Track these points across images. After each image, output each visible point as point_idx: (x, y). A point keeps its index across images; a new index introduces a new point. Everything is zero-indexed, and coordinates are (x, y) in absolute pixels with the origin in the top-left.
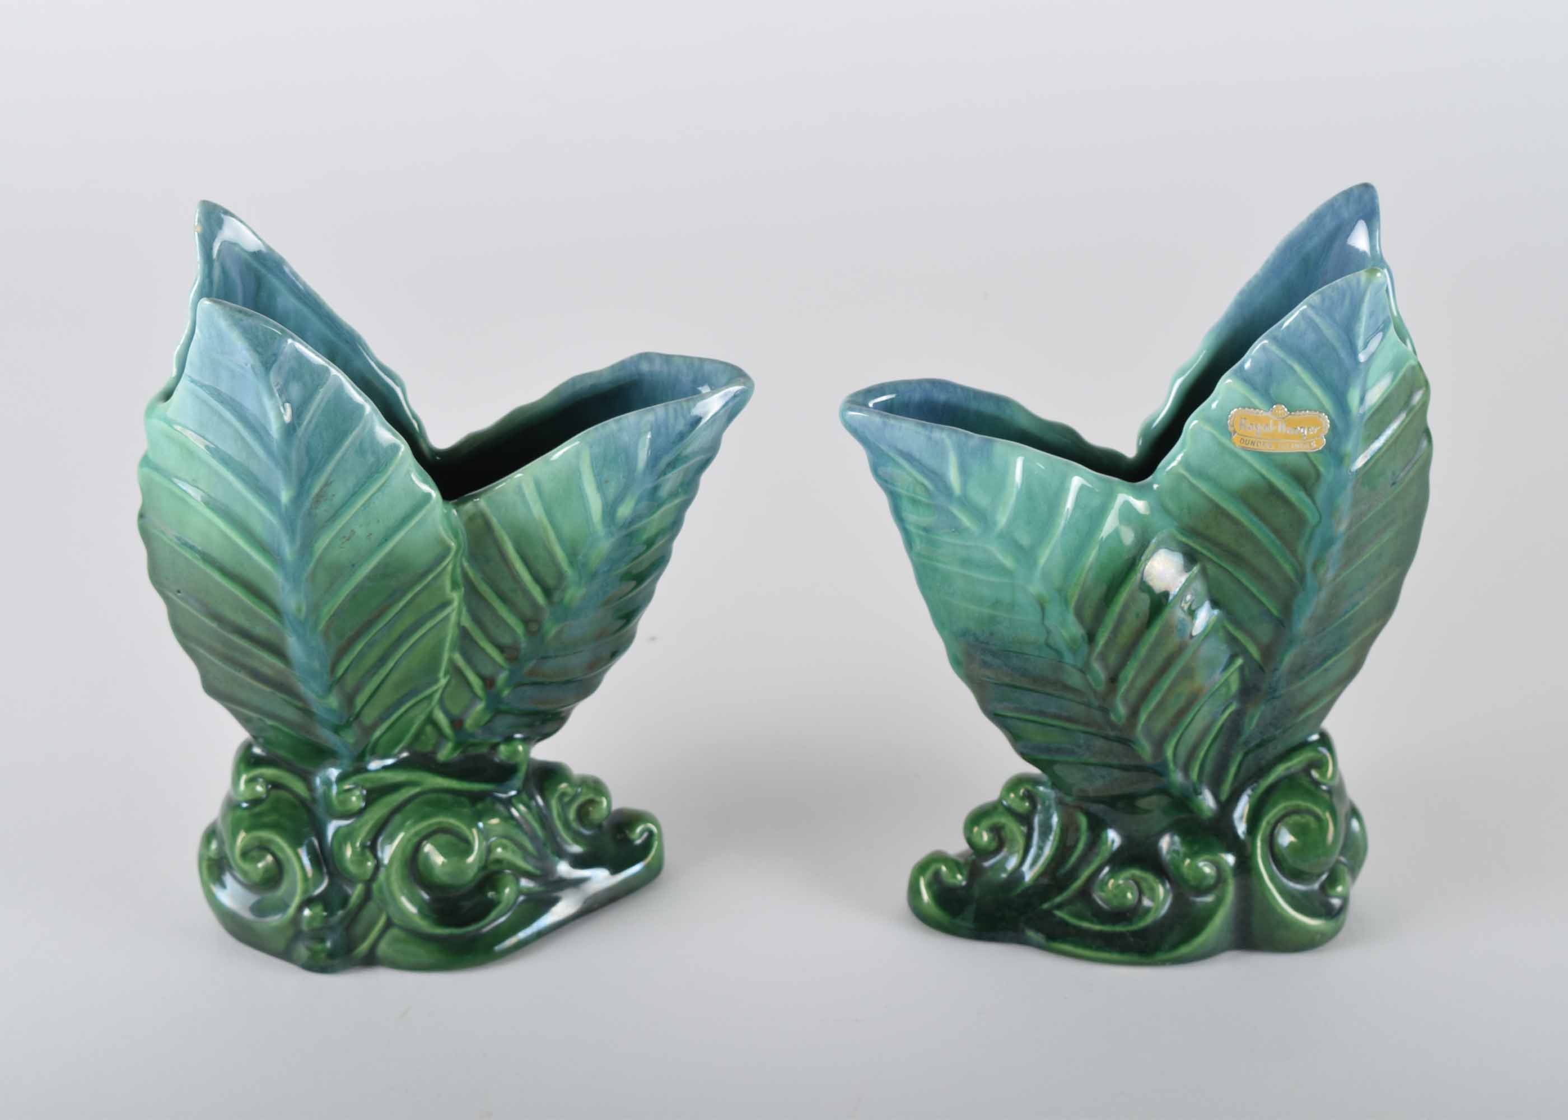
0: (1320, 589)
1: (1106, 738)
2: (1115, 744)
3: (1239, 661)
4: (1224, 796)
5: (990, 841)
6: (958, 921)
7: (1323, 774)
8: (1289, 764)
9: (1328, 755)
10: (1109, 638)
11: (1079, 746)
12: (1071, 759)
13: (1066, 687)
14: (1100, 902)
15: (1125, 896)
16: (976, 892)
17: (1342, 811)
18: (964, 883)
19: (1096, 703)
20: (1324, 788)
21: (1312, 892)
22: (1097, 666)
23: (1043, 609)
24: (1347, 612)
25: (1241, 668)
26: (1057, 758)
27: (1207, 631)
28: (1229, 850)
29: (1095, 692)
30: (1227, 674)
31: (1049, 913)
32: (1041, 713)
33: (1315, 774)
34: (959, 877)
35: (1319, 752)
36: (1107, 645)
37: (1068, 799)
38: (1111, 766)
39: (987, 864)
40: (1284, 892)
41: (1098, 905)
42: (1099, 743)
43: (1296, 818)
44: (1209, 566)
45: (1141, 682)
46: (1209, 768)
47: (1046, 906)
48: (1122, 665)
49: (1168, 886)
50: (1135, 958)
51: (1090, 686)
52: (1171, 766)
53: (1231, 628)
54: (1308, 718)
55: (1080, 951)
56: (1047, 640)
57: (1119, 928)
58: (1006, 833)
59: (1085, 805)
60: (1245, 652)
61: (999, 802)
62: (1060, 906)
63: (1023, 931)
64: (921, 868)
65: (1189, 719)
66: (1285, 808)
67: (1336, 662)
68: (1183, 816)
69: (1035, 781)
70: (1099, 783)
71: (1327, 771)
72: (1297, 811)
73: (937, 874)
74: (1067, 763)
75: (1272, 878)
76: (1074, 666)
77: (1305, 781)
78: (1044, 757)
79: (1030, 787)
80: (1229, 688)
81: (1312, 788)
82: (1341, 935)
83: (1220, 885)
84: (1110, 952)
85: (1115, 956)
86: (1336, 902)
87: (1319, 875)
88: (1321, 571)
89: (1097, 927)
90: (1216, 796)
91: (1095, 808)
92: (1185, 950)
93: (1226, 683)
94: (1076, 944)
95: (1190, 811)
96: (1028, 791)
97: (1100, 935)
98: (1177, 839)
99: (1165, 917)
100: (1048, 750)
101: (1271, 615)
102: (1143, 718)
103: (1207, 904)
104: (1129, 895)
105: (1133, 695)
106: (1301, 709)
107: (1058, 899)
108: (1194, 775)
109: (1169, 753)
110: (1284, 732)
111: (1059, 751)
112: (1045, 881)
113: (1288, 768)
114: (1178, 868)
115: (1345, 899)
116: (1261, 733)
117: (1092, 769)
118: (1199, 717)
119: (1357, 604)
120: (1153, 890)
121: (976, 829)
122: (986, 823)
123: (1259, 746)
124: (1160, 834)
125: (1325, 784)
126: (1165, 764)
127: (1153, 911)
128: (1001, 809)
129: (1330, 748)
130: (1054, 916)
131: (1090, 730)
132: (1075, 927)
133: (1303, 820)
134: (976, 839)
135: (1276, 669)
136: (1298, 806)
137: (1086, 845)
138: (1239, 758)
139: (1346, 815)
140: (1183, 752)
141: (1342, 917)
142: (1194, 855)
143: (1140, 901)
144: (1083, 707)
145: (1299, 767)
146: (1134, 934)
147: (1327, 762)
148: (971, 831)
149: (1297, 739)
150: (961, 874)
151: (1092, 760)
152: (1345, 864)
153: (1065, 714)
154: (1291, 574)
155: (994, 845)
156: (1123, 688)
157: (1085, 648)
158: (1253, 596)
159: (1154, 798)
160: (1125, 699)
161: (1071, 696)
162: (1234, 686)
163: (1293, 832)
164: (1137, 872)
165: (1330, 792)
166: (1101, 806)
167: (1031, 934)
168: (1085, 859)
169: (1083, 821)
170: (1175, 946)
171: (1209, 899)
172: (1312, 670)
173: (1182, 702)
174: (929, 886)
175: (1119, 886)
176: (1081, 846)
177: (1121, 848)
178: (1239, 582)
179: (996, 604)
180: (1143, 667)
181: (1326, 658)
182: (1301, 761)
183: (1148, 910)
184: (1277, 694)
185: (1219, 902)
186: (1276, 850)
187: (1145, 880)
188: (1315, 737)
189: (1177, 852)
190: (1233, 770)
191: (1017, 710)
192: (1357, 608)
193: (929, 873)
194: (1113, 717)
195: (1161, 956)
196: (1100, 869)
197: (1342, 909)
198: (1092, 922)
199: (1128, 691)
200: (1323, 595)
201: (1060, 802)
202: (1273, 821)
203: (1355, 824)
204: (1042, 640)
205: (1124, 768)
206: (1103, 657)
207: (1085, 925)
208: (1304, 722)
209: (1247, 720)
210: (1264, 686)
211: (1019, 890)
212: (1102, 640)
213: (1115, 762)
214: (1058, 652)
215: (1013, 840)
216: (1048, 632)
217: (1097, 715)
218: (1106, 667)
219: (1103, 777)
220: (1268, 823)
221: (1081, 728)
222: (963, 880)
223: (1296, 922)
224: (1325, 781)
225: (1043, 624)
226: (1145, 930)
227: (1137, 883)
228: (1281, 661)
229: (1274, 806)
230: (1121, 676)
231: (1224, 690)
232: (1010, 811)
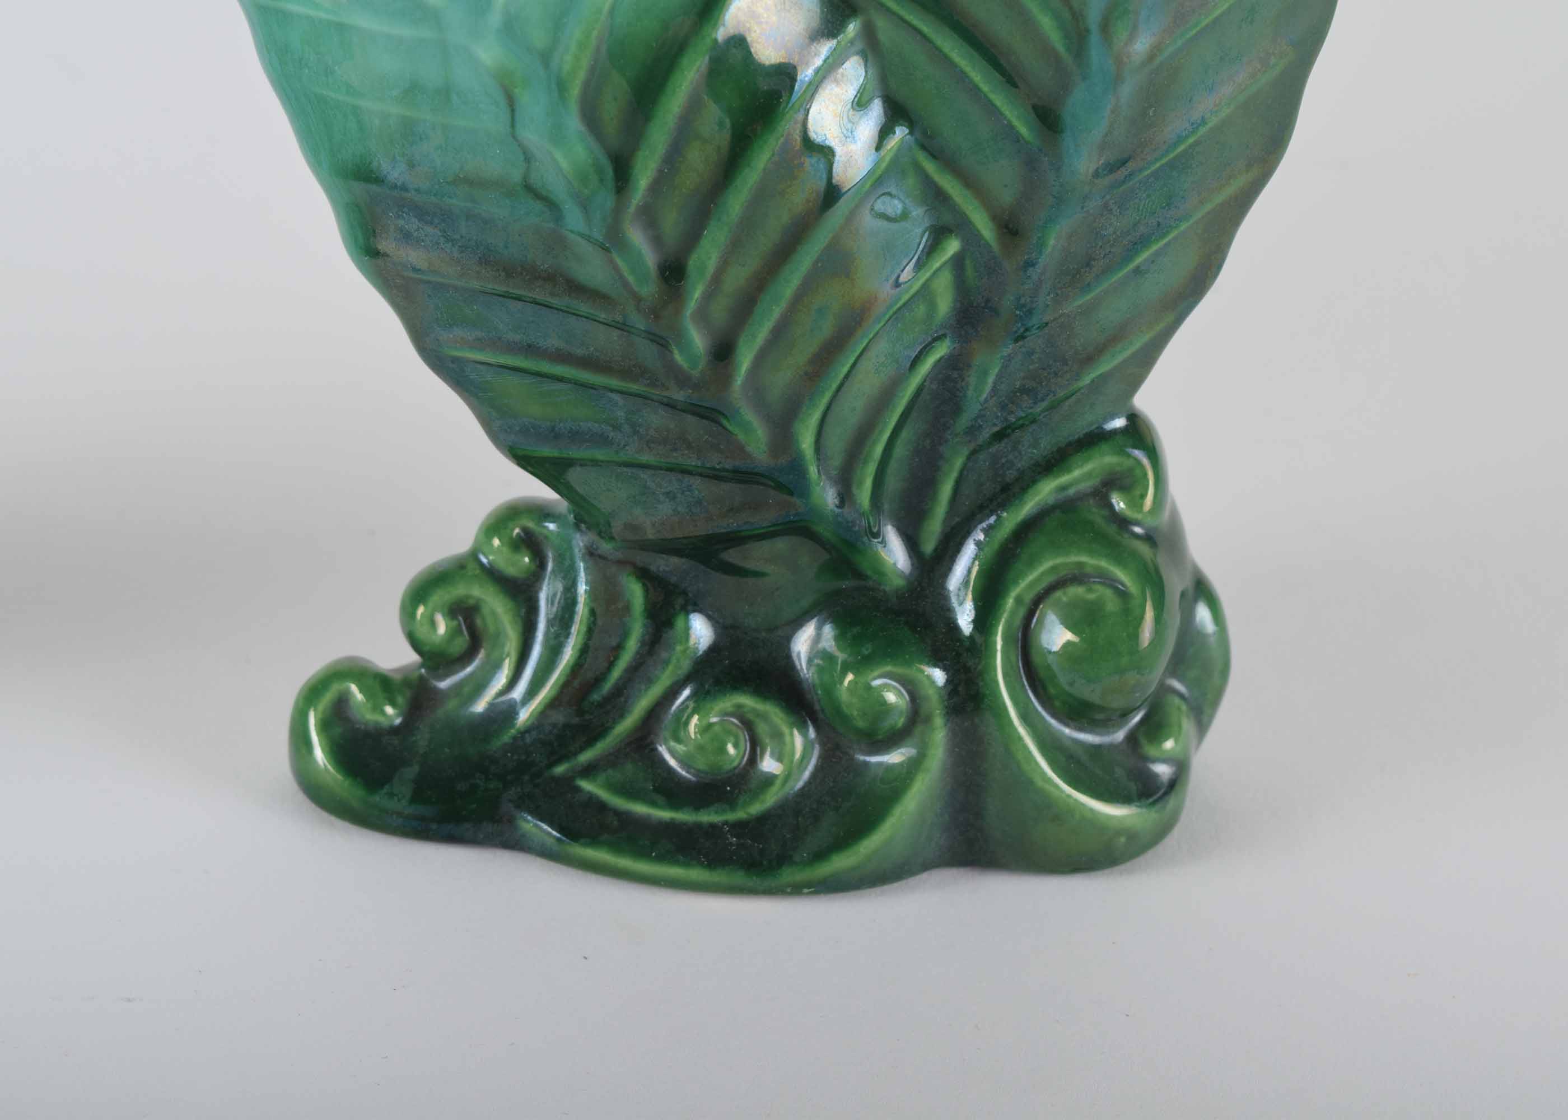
0: (1118, 79)
1: (670, 405)
2: (691, 420)
3: (953, 246)
4: (929, 546)
5: (453, 633)
6: (378, 799)
7: (1136, 503)
8: (1064, 479)
9: (1145, 461)
10: (660, 171)
11: (617, 427)
12: (600, 455)
13: (576, 288)
14: (672, 763)
15: (723, 750)
16: (422, 739)
17: (1176, 584)
18: (398, 721)
19: (639, 322)
20: (1138, 530)
21: (1112, 747)
22: (637, 237)
23: (511, 102)
24: (1180, 140)
25: (958, 262)
26: (575, 453)
27: (879, 172)
28: (937, 660)
29: (638, 299)
30: (925, 275)
31: (567, 783)
32: (530, 350)
33: (1119, 504)
34: (389, 710)
35: (1129, 456)
36: (656, 187)
37: (606, 547)
38: (685, 472)
39: (444, 684)
40: (1050, 746)
41: (670, 770)
42: (656, 419)
43: (1076, 591)
44: (881, 23)
45: (738, 277)
46: (893, 483)
47: (560, 770)
48: (693, 237)
49: (812, 733)
50: (739, 877)
51: (626, 284)
52: (813, 470)
53: (930, 167)
54: (1104, 378)
55: (625, 862)
56: (525, 178)
57: (708, 817)
58: (485, 621)
59: (642, 558)
60: (961, 226)
61: (473, 555)
62: (589, 771)
63: (511, 821)
64: (312, 693)
65: (845, 370)
66: (1054, 569)
67: (1157, 254)
68: (845, 584)
69: (542, 512)
70: (665, 509)
71: (1143, 496)
72: (1078, 577)
73: (342, 702)
74: (595, 463)
75: (1026, 717)
76: (588, 239)
77: (1096, 515)
78: (547, 451)
79: (531, 525)
80: (932, 306)
81: (1112, 530)
82: (1170, 842)
83: (918, 729)
84: (686, 865)
85: (696, 874)
86: (1163, 770)
87: (1125, 714)
88: (1121, 32)
89: (665, 815)
90: (912, 543)
91: (664, 564)
92: (841, 862)
93: (925, 293)
94: (616, 848)
95: (859, 575)
96: (526, 530)
97: (669, 828)
98: (828, 631)
99: (803, 793)
100: (554, 435)
101: (1017, 138)
102: (745, 360)
103: (889, 768)
104: (731, 749)
105: (720, 311)
106: (1090, 359)
107: (586, 757)
108: (864, 495)
109: (806, 442)
110: (1052, 408)
111: (576, 436)
112: (559, 717)
113: (1063, 488)
114: (830, 691)
115: (1182, 767)
116: (1003, 407)
117: (644, 475)
118: (867, 365)
119: (1204, 121)
120: (778, 736)
121: (421, 610)
122: (442, 596)
123: (999, 436)
124: (797, 623)
125: (1137, 523)
126: (797, 467)
127: (778, 783)
128: (472, 568)
129: (1153, 453)
130: (578, 790)
131: (634, 387)
132: (618, 813)
133: (1091, 596)
134: (422, 632)
135: (1030, 264)
136: (1081, 565)
137: (643, 643)
138: (959, 462)
139: (1183, 595)
140: (837, 443)
141: (1172, 802)
142: (862, 663)
143: (753, 760)
144: (615, 334)
145: (1085, 486)
146: (740, 827)
147: (1145, 475)
148: (412, 615)
149: (1081, 425)
150: (393, 704)
151: (645, 458)
152: (1181, 696)
153: (579, 352)
154: (1055, 37)
155: (461, 643)
156: (696, 292)
157: (606, 199)
158: (974, 91)
159: (781, 545)
160: (702, 315)
161: (584, 307)
162: (944, 304)
163: (1070, 625)
164: (747, 701)
165: (1149, 538)
166: (675, 561)
167: (531, 826)
168: (639, 672)
169: (635, 592)
170: (821, 855)
171: (895, 757)
172: (1108, 270)
173: (827, 328)
174: (324, 726)
175: (710, 726)
176: (632, 645)
177: (713, 649)
178: (946, 59)
179: (412, 91)
180: (735, 246)
181: (1142, 242)
182: (1089, 475)
183: (769, 780)
184: (1035, 321)
185: (913, 766)
186: (1037, 659)
187: (764, 717)
188: (1119, 423)
189: (828, 657)
190: (946, 490)
191: (479, 344)
192: (1202, 131)
193: (328, 698)
194: (678, 357)
195: (789, 875)
196: (672, 693)
197: (1174, 784)
198: (653, 804)
199: (709, 296)
200: (1127, 90)
201: (591, 554)
202: (1029, 598)
203: (1203, 614)
204: (516, 175)
205: (714, 476)
206: (649, 217)
207: (640, 809)
208: (1096, 386)
209: (972, 380)
210: (1007, 302)
211: (506, 738)
212: (643, 179)
213: (692, 461)
214: (551, 204)
215: (498, 636)
216: (528, 158)
217: (646, 352)
218: (657, 241)
219: (670, 496)
220: (1019, 600)
221: (614, 382)
222: (398, 715)
223: (1073, 809)
224: (1138, 516)
225: (514, 137)
226: (763, 819)
227: (748, 725)
228: (1041, 245)
229: (1031, 564)
230: (692, 263)
231: (921, 310)
232: (494, 575)
